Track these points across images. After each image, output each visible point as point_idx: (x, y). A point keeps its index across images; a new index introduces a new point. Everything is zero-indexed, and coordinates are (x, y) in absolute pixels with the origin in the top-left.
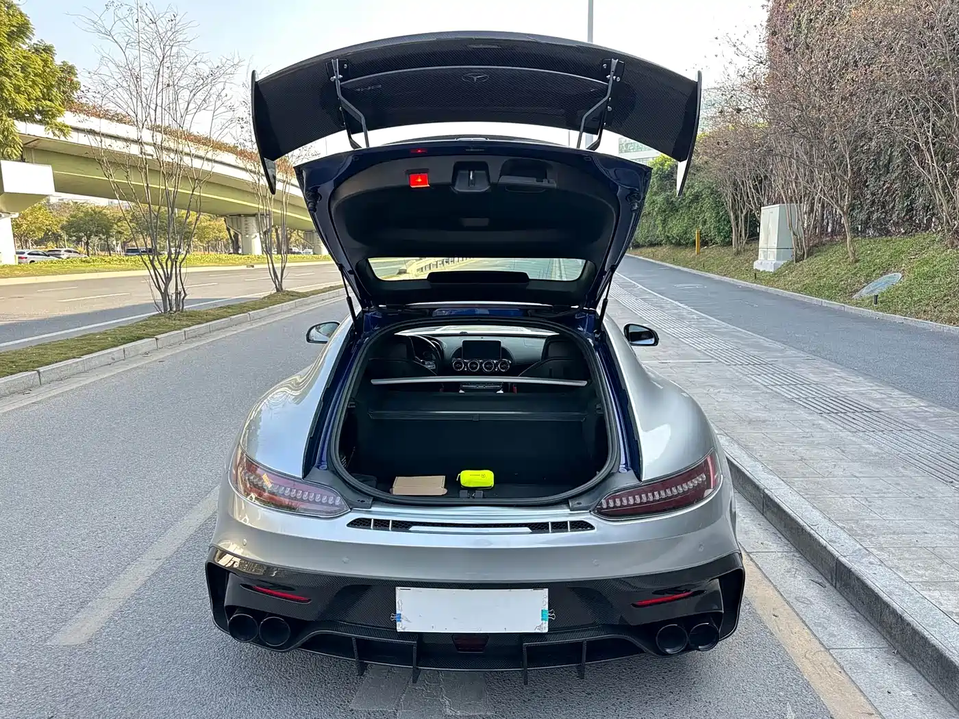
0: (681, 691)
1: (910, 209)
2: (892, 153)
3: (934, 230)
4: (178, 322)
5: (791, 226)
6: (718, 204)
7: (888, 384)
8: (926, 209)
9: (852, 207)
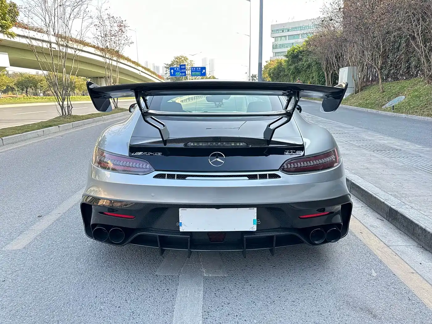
0: (319, 265)
1: (408, 68)
2: (401, 41)
3: (419, 77)
4: (69, 120)
5: (353, 77)
6: (319, 69)
7: (403, 139)
8: (416, 67)
9: (382, 68)
